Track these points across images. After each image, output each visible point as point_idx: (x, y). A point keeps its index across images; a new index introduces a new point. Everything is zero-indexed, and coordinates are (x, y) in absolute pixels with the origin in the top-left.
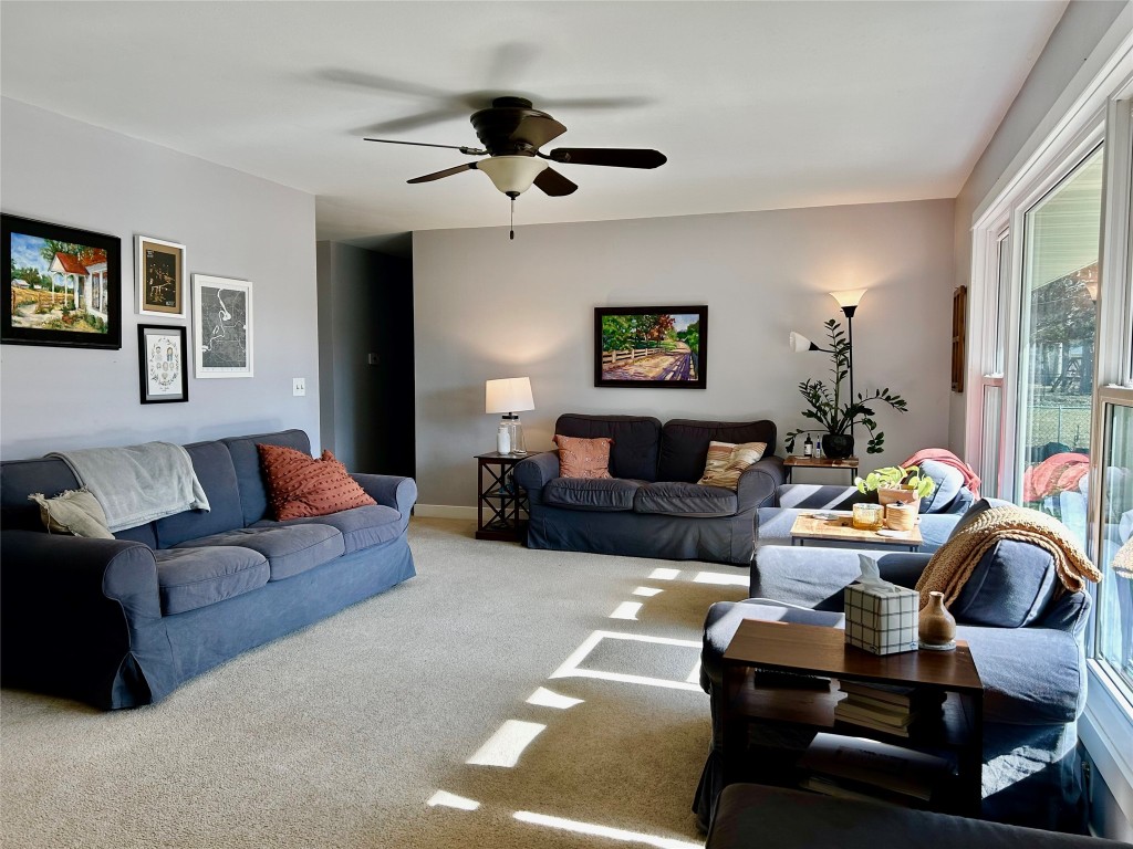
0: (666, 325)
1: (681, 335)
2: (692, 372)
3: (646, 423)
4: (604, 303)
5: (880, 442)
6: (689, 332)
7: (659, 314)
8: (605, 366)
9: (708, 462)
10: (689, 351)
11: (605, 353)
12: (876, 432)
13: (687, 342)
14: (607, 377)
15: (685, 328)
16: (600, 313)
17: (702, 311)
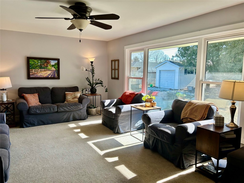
0: (49, 63)
1: (53, 66)
2: (56, 75)
3: (46, 88)
4: (29, 55)
5: (107, 90)
6: (55, 65)
7: (47, 60)
8: (31, 74)
9: (66, 97)
10: (55, 70)
11: (30, 70)
12: (106, 88)
13: (54, 67)
14: (31, 76)
15: (54, 64)
16: (29, 59)
17: (58, 60)
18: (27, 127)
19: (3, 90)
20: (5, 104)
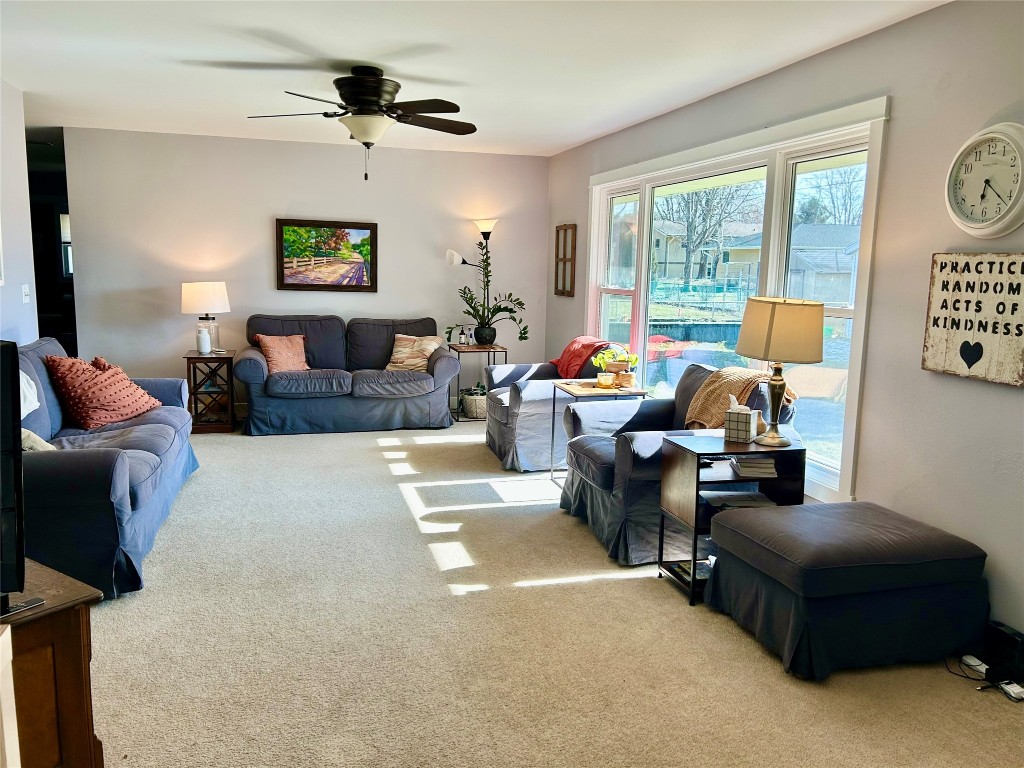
0: (342, 238)
1: (355, 247)
2: (365, 278)
3: (332, 320)
4: (283, 215)
5: (526, 333)
6: (363, 245)
7: (338, 227)
8: (286, 272)
9: (395, 350)
10: (362, 260)
11: (286, 260)
12: (522, 326)
13: (360, 253)
14: (289, 281)
15: (359, 241)
16: (281, 224)
17: (373, 228)
18: (262, 433)
19: (206, 318)
20: (206, 361)
